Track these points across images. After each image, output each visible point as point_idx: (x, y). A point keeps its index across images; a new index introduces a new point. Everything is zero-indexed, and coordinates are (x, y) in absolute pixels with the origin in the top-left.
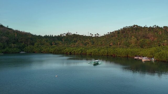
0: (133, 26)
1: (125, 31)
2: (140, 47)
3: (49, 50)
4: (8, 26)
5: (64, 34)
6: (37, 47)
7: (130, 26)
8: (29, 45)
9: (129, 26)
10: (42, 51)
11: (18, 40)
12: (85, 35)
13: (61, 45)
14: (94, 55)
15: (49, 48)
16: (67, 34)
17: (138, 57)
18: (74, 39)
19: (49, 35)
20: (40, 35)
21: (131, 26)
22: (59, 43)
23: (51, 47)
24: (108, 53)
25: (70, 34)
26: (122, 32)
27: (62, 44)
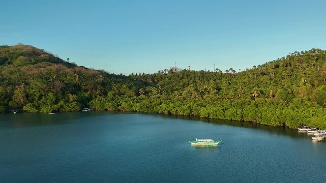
0: (310, 51)
1: (292, 63)
2: (316, 102)
3: (132, 106)
4: (68, 59)
5: (166, 70)
6: (113, 99)
7: (304, 51)
8: (98, 96)
9: (302, 52)
10: (119, 108)
11: (80, 86)
12: (207, 71)
13: (155, 94)
14: (214, 119)
15: (131, 102)
16: (171, 71)
17: (306, 128)
18: (184, 80)
19: (138, 74)
20: (121, 74)
21: (306, 52)
22: (151, 91)
23: (136, 100)
24: (242, 117)
25: (176, 70)
26: (285, 65)
27: (158, 93)
